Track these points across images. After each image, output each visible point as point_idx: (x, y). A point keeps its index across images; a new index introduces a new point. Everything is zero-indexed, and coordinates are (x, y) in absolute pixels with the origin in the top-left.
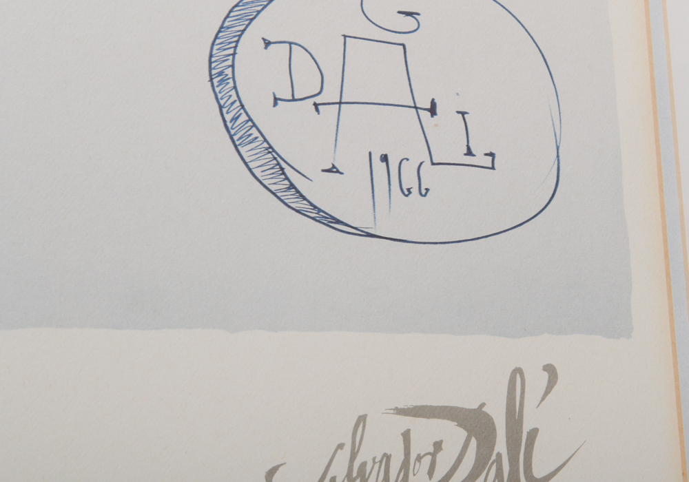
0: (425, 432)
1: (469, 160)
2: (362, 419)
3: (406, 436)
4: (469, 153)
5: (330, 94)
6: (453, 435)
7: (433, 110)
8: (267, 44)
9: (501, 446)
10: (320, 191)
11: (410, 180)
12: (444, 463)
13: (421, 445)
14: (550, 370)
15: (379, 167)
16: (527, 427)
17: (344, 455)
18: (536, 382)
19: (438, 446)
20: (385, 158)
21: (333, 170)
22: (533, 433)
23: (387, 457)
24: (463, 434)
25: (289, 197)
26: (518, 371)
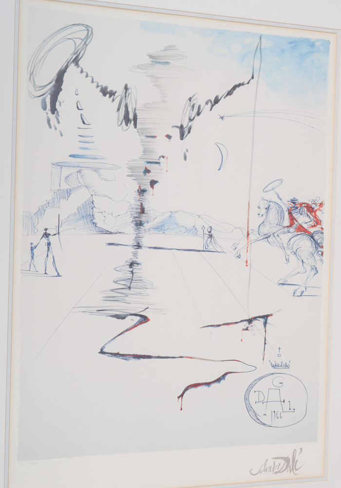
0: (278, 462)
1: (290, 411)
2: (267, 460)
3: (274, 463)
4: (290, 409)
5: (266, 400)
6: (282, 462)
7: (284, 402)
8: (255, 392)
9: (291, 463)
10: (263, 419)
11: (279, 416)
12: (281, 467)
13: (277, 464)
14: (301, 449)
15: (273, 413)
16: (296, 460)
17: (263, 466)
18: (298, 451)
19: (280, 464)
20: (274, 412)
21: (265, 415)
22: (297, 461)
23: (271, 467)
24: (284, 462)
25: (257, 420)
26: (295, 449)
